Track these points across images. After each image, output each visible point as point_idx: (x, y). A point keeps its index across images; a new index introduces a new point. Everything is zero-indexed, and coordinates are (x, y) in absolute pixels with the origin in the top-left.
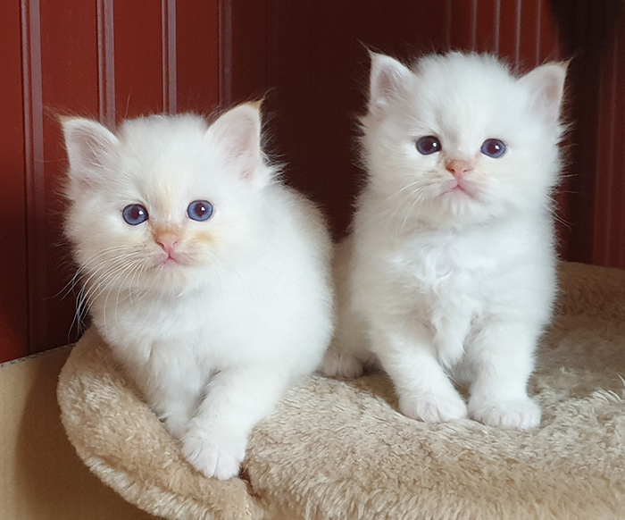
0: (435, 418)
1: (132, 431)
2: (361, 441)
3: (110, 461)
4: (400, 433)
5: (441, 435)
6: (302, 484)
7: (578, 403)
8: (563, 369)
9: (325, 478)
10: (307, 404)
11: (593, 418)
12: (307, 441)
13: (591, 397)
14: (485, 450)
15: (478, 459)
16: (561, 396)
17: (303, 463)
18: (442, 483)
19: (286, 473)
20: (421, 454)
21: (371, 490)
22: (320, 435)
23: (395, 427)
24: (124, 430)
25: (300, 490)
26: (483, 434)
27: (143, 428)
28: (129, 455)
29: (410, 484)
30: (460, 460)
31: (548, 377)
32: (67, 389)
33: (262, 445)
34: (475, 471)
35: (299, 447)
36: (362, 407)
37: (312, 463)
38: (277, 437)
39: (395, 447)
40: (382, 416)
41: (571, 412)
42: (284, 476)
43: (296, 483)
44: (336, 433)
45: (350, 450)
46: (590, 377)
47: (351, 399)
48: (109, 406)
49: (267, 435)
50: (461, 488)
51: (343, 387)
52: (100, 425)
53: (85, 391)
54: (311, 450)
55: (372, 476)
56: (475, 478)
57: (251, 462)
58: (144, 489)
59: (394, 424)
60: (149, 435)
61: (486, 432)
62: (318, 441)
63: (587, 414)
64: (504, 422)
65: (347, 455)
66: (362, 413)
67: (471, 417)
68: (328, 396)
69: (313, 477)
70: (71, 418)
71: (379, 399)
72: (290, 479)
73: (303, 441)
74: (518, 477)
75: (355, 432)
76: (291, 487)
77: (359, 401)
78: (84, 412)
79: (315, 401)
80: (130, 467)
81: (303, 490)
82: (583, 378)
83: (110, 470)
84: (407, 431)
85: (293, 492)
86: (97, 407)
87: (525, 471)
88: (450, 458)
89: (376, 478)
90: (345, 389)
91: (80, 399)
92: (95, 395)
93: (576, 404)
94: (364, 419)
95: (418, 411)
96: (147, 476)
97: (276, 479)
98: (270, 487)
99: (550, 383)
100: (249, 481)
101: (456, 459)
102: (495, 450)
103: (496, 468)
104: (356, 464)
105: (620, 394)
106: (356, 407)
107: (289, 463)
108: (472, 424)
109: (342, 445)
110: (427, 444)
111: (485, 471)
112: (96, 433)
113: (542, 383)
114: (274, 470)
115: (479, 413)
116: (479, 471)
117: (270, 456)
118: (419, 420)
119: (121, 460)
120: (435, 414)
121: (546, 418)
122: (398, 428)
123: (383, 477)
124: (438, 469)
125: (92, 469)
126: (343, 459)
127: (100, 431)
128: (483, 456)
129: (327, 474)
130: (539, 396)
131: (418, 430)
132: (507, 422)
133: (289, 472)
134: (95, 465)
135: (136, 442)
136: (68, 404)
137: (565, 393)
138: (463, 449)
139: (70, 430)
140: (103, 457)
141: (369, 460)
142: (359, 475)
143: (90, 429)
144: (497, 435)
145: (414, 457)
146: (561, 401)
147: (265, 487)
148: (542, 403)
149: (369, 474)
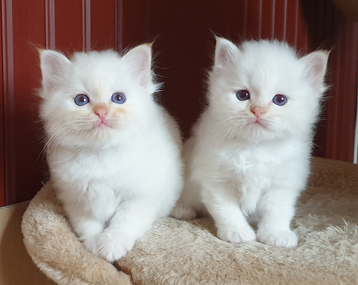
0: (238, 241)
1: (64, 247)
2: (195, 253)
3: (51, 264)
4: (218, 249)
5: (241, 250)
6: (162, 277)
7: (319, 233)
8: (310, 215)
9: (175, 274)
10: (164, 233)
11: (327, 241)
12: (165, 253)
13: (326, 230)
14: (266, 258)
15: (262, 263)
16: (309, 230)
17: (162, 265)
18: (241, 276)
19: (152, 271)
20: (230, 260)
21: (201, 280)
22: (172, 250)
23: (215, 246)
24: (60, 247)
25: (160, 281)
26: (265, 250)
27: (70, 245)
28: (63, 261)
29: (223, 277)
30: (252, 263)
31: (301, 219)
32: (27, 224)
33: (139, 256)
34: (260, 270)
35: (160, 257)
36: (195, 235)
37: (167, 265)
38: (148, 251)
39: (215, 257)
40: (207, 240)
41: (315, 238)
42: (151, 272)
43: (158, 276)
44: (181, 249)
45: (188, 258)
46: (325, 219)
47: (189, 230)
48: (51, 233)
49: (141, 250)
50: (252, 279)
51: (185, 224)
52: (46, 244)
53: (37, 225)
54: (166, 258)
55: (201, 273)
56: (261, 273)
57: (133, 265)
58: (71, 280)
59: (214, 244)
60: (74, 250)
61: (266, 248)
62: (171, 253)
63: (324, 239)
64: (277, 243)
65: (187, 261)
66: (196, 238)
67: (258, 240)
68: (176, 229)
69: (168, 273)
70: (29, 240)
71: (206, 230)
72: (155, 274)
73: (163, 253)
74: (285, 273)
75: (192, 248)
76: (156, 279)
77: (194, 231)
78: (36, 237)
79: (169, 231)
80: (63, 267)
81: (162, 281)
82: (322, 220)
83: (51, 270)
84: (221, 247)
85: (156, 282)
86: (45, 234)
87: (289, 270)
88: (246, 263)
89: (204, 273)
90: (186, 225)
91: (34, 230)
92: (43, 227)
93: (317, 234)
94: (197, 241)
95: (228, 236)
96: (73, 272)
97: (147, 275)
98: (144, 279)
99: (303, 223)
100: (131, 276)
101: (249, 263)
102: (272, 258)
103: (272, 268)
104: (192, 266)
105: (343, 228)
106: (192, 235)
107: (154, 265)
108: (258, 244)
109: (185, 255)
110: (233, 255)
111: (266, 270)
112: (44, 249)
113: (298, 223)
114: (145, 269)
115: (263, 239)
116: (262, 270)
117: (143, 261)
118: (229, 242)
119: (58, 263)
120: (238, 238)
121: (301, 242)
122: (216, 246)
123: (208, 273)
124: (239, 269)
125: (41, 269)
126: (185, 263)
127: (46, 248)
128: (265, 262)
129: (176, 271)
130: (296, 230)
131: (228, 247)
132: (278, 243)
133: (154, 270)
134: (43, 267)
135: (66, 253)
136: (28, 233)
137: (312, 228)
138: (253, 258)
139: (28, 247)
140: (48, 262)
141: (200, 263)
142: (194, 272)
143: (40, 246)
144: (273, 251)
145: (225, 262)
146: (309, 232)
147: (140, 279)
148: (299, 234)
149: (200, 271)
